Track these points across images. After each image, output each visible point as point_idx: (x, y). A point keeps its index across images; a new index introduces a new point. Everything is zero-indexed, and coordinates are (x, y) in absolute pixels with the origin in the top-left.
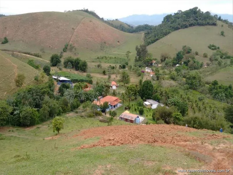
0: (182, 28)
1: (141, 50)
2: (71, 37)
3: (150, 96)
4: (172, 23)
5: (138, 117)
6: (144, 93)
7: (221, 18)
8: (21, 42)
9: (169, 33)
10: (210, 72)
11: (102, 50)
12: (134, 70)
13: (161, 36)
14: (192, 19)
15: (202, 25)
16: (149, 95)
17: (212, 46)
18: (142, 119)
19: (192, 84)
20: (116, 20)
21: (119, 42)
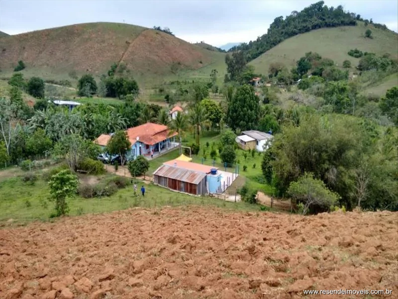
0: (300, 33)
1: (234, 62)
2: (123, 54)
3: (252, 122)
4: (284, 28)
5: (213, 172)
6: (237, 117)
7: (361, 17)
8: (45, 66)
9: (280, 41)
10: (369, 83)
11: (173, 72)
12: (222, 93)
13: (267, 46)
14: (315, 18)
15: (334, 25)
16: (250, 120)
17: (356, 53)
18: (228, 179)
19: (340, 102)
20: (202, 42)
21: (201, 62)
